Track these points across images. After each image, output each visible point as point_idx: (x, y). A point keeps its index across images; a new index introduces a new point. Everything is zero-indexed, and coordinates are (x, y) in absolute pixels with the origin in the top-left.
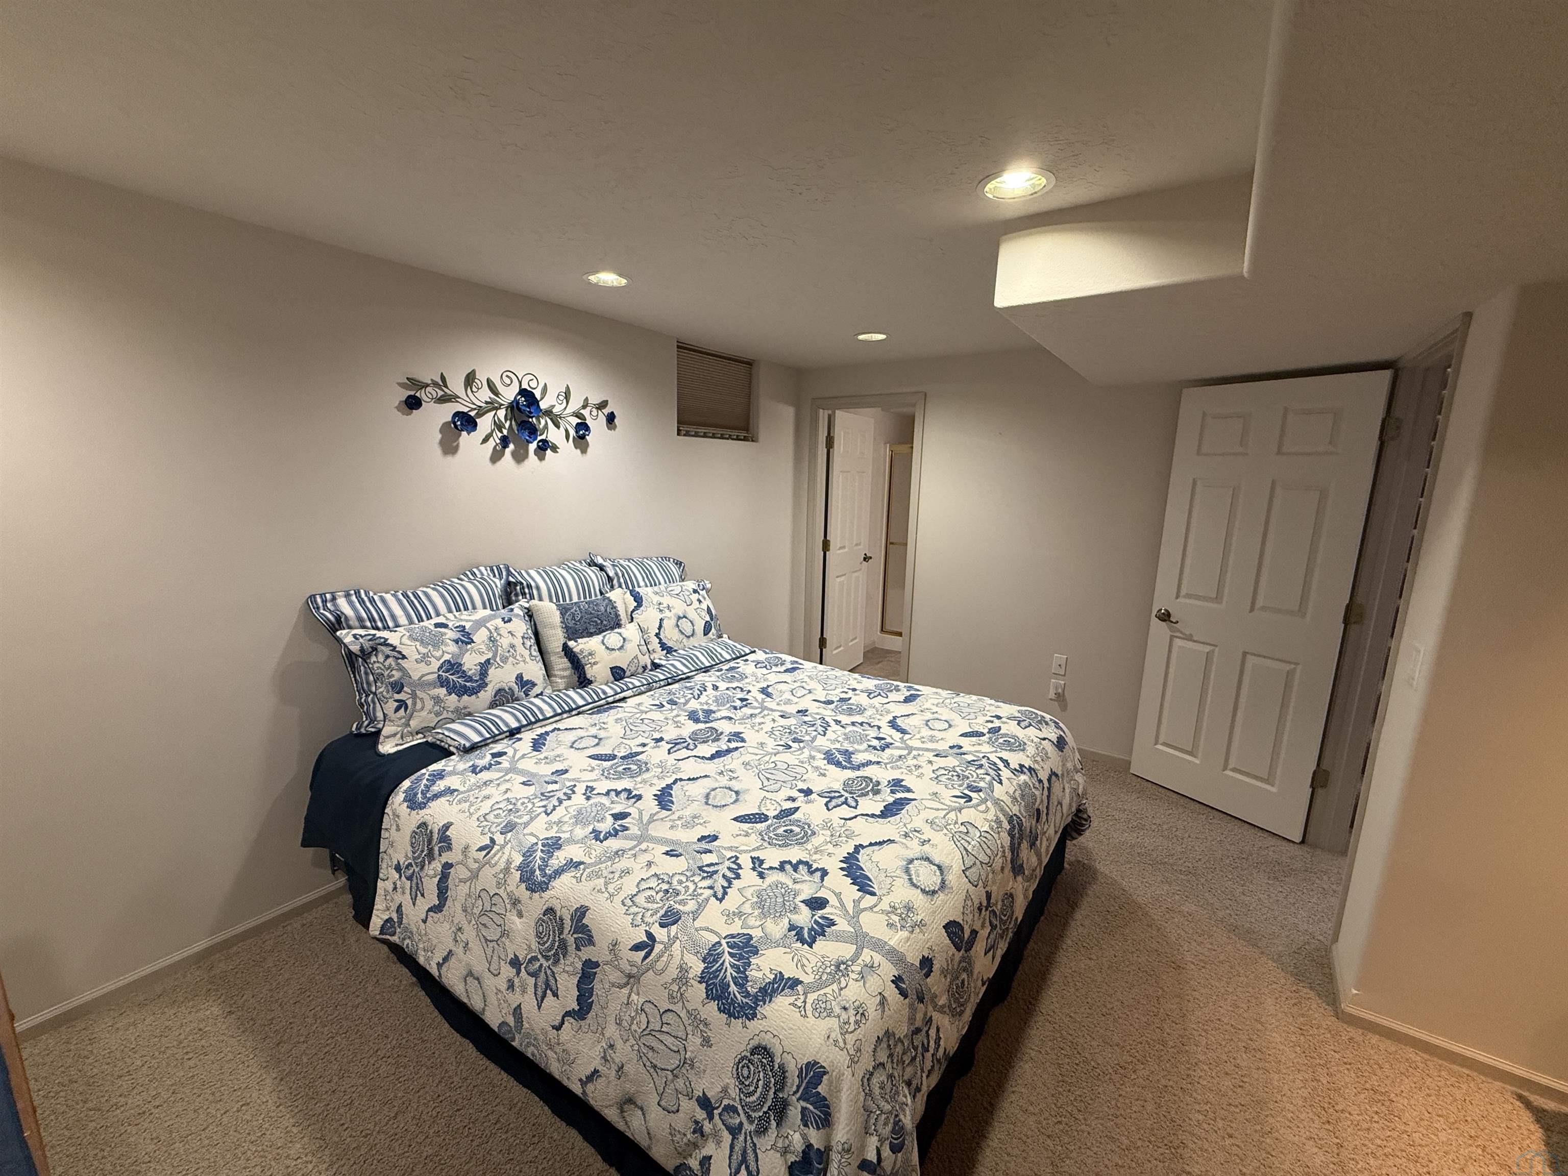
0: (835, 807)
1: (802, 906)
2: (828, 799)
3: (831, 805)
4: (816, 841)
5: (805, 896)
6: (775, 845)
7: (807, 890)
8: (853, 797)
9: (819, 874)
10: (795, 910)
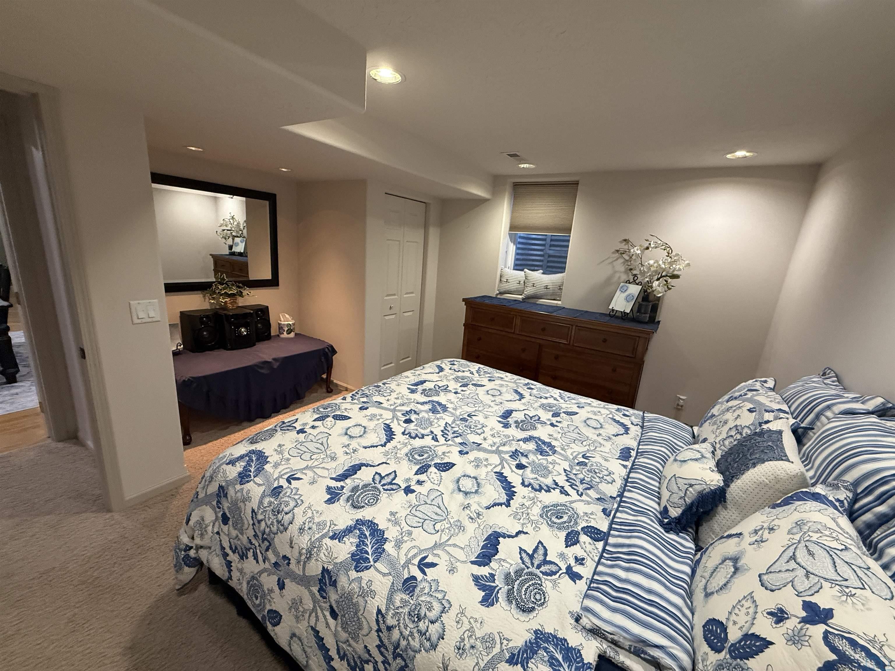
0: (390, 474)
1: (414, 420)
2: (394, 482)
3: (393, 476)
4: (406, 450)
5: (413, 424)
6: (427, 447)
7: (412, 427)
8: (375, 483)
9: (406, 433)
10: (417, 419)
